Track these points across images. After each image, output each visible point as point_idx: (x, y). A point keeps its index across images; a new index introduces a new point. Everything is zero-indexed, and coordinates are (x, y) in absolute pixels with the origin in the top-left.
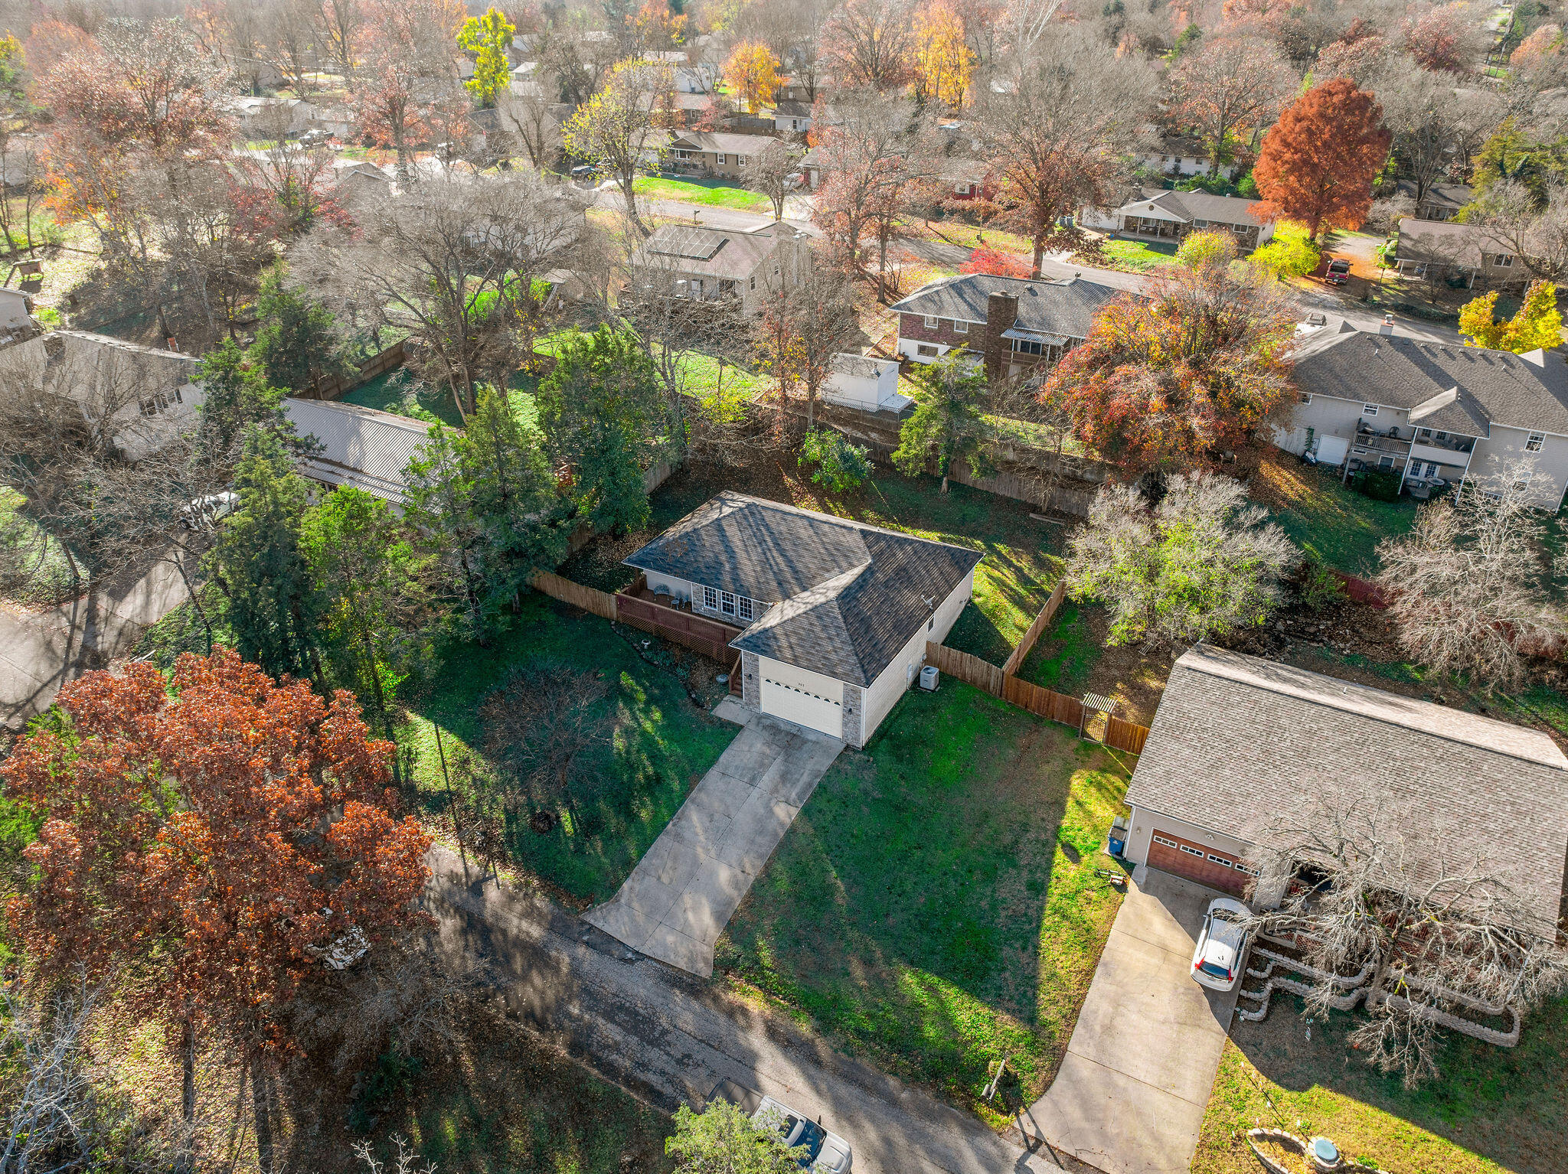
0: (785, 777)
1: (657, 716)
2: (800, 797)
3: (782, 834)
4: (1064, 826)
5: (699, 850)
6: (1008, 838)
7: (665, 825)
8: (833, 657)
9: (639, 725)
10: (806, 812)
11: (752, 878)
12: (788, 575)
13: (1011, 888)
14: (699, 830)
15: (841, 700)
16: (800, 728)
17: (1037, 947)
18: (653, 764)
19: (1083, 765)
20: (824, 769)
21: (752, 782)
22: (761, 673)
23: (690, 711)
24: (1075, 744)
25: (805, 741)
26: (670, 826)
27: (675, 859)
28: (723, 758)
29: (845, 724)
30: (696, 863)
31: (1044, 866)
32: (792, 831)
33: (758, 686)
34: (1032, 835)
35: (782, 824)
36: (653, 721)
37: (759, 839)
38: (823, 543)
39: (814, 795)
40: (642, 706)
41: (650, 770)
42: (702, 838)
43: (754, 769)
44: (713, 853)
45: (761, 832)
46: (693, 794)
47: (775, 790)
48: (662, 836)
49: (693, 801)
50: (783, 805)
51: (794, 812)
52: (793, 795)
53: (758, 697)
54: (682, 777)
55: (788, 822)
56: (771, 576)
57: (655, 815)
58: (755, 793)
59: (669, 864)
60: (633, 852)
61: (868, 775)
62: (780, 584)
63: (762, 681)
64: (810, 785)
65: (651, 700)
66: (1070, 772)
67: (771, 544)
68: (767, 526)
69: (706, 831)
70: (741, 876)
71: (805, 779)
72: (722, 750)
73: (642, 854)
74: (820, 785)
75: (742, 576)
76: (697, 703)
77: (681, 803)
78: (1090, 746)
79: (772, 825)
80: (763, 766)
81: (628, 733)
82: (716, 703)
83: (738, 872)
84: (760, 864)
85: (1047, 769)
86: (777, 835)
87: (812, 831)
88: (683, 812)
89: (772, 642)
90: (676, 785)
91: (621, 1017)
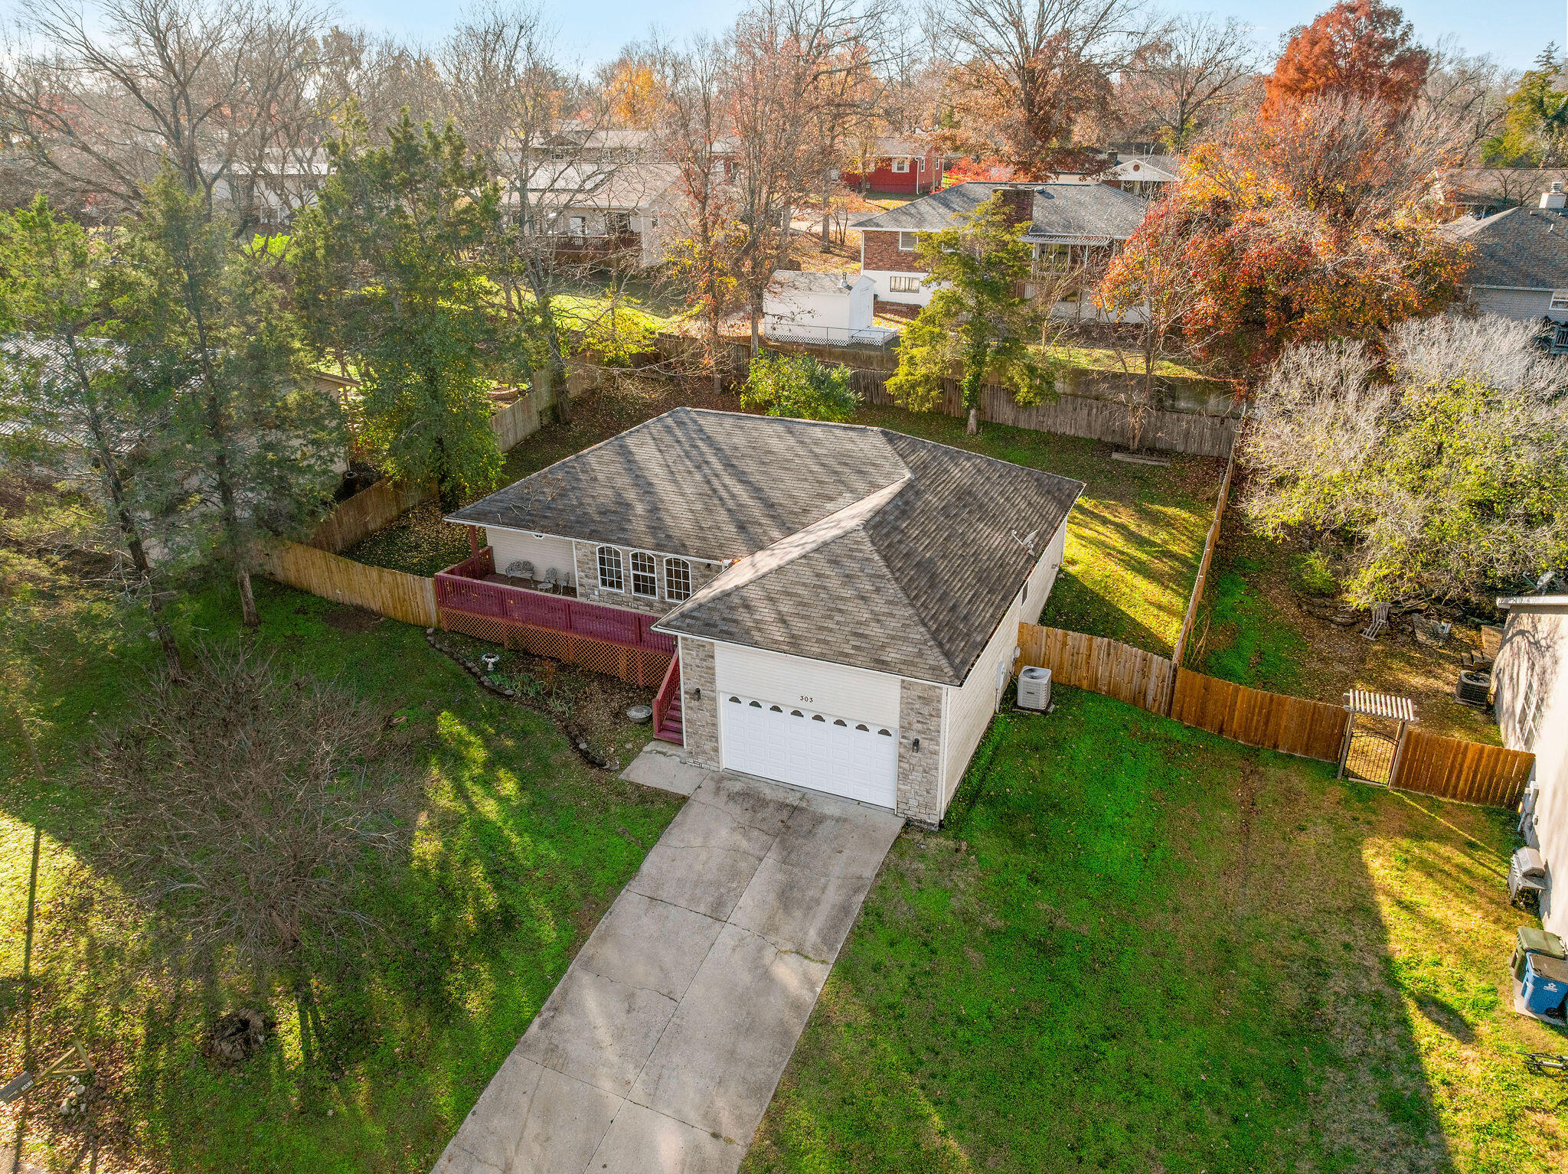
0: (787, 897)
1: (509, 787)
2: (827, 939)
3: (798, 1031)
4: (1400, 958)
5: (606, 1085)
6: (1292, 996)
7: (523, 1026)
8: (875, 630)
9: (472, 808)
10: (846, 971)
11: (739, 1150)
12: (756, 510)
14: (603, 1035)
15: (893, 723)
16: (804, 793)
18: (498, 887)
19: (1373, 828)
20: (869, 873)
21: (717, 913)
22: (720, 683)
23: (577, 775)
24: (1337, 790)
25: (819, 820)
26: (534, 1028)
27: (547, 1114)
28: (650, 865)
29: (903, 776)
30: (598, 1119)
31: (1402, 1056)
32: (820, 1020)
33: (714, 714)
34: (1339, 984)
35: (796, 1006)
36: (502, 800)
37: (746, 1048)
38: (816, 456)
39: (858, 934)
40: (478, 771)
41: (491, 901)
42: (611, 1054)
43: (719, 885)
44: (638, 1090)
45: (748, 1028)
46: (587, 949)
47: (768, 929)
48: (515, 1056)
49: (587, 966)
50: (793, 960)
51: (820, 973)
52: (813, 935)
53: (714, 737)
54: (562, 911)
55: (809, 999)
56: (722, 516)
57: (499, 1002)
58: (726, 936)
59: (533, 1127)
60: (444, 1101)
61: (964, 880)
62: (742, 527)
63: (723, 701)
64: (845, 909)
65: (498, 759)
66: (1354, 844)
67: (717, 466)
68: (709, 440)
69: (619, 1035)
70: (711, 1148)
71: (832, 897)
72: (646, 848)
73: (465, 1105)
74: (866, 910)
75: (669, 521)
76: (591, 761)
77: (559, 972)
78: (1366, 793)
79: (773, 1009)
80: (735, 875)
81: (447, 824)
82: (628, 758)
83: (704, 1137)
84: (755, 1112)
85: (1308, 842)
86: (786, 1033)
87: (865, 1018)
88: (565, 992)
89: (742, 615)
90: (548, 932)
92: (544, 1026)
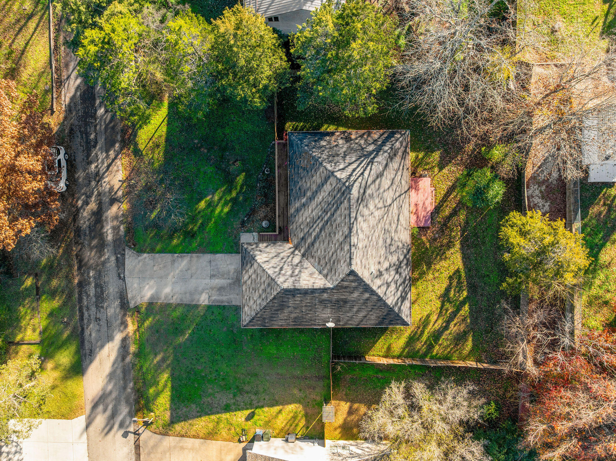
0: (221, 289)
2: (214, 301)
3: (194, 303)
4: (264, 409)
5: (172, 274)
6: (247, 388)
7: (176, 253)
10: (209, 307)
11: (171, 301)
12: (309, 241)
13: (225, 398)
14: (180, 268)
18: (199, 227)
20: (234, 303)
21: (212, 276)
23: (237, 224)
26: (176, 255)
27: (165, 267)
28: (219, 256)
30: (167, 276)
32: (197, 306)
34: (253, 397)
35: (198, 301)
36: (222, 210)
37: (188, 295)
38: (336, 251)
39: (219, 306)
40: (228, 199)
41: (196, 228)
42: (177, 271)
43: (219, 272)
44: (173, 280)
45: (191, 294)
46: (194, 255)
47: (212, 289)
48: (170, 255)
49: (191, 257)
50: (207, 296)
51: (206, 303)
52: (213, 298)
54: (199, 245)
55: (201, 302)
56: (306, 230)
57: (177, 246)
58: (208, 281)
59: (161, 266)
60: (158, 248)
62: (303, 238)
64: (222, 302)
65: (234, 201)
66: (299, 403)
67: (326, 218)
68: (338, 208)
69: (181, 271)
70: (170, 296)
71: (224, 298)
72: (222, 252)
73: (160, 252)
74: (224, 306)
75: (301, 213)
76: (243, 223)
77: (188, 253)
79: (196, 297)
80: (222, 276)
81: (209, 204)
82: (248, 231)
83: (171, 295)
84: (178, 301)
86: (193, 301)
87: (202, 314)
88: (184, 256)
90: (194, 245)
92: (177, 256)
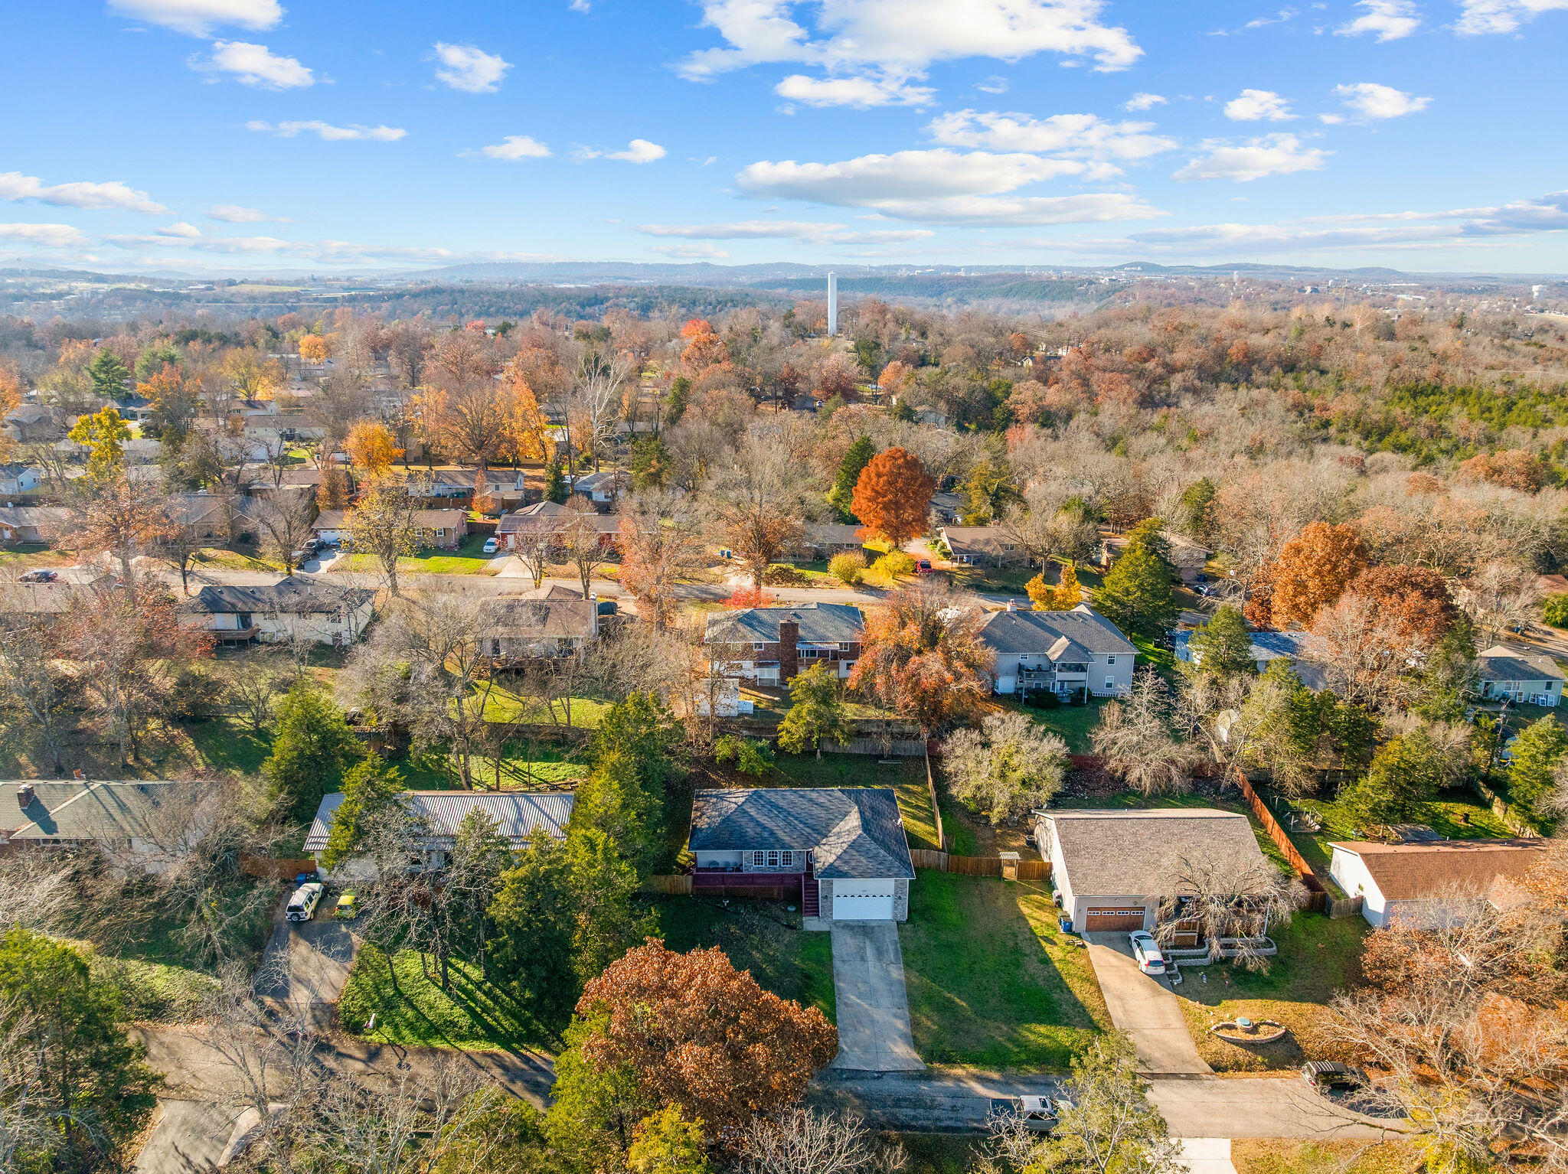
2: (897, 959)
3: (904, 981)
4: (1033, 928)
5: (864, 1009)
6: (1011, 943)
10: (907, 965)
12: (809, 830)
13: (1033, 966)
15: (892, 892)
16: (863, 921)
17: (1068, 988)
19: (1016, 894)
20: (896, 938)
21: (863, 959)
22: (834, 892)
24: (1003, 885)
25: (873, 928)
28: (835, 952)
29: (895, 908)
31: (1040, 951)
32: (907, 979)
33: (832, 903)
34: (1021, 938)
35: (900, 976)
37: (894, 988)
38: (819, 803)
39: (904, 955)
42: (860, 1000)
43: (857, 952)
44: (874, 1005)
45: (891, 984)
46: (835, 978)
47: (879, 959)
48: (838, 1007)
49: (839, 982)
50: (892, 966)
51: (901, 967)
52: (892, 958)
53: (831, 910)
55: (902, 974)
56: (798, 832)
58: (870, 964)
59: (855, 1020)
61: (921, 934)
62: (807, 836)
63: (835, 898)
64: (897, 949)
66: (1014, 899)
67: (785, 813)
68: (776, 803)
71: (891, 948)
72: (830, 948)
74: (902, 948)
75: (781, 838)
76: (791, 927)
77: (833, 986)
78: (1011, 884)
79: (894, 978)
80: (861, 949)
82: (801, 924)
83: (896, 1009)
84: (904, 1000)
85: (1000, 903)
86: (901, 985)
87: (918, 974)
88: (839, 990)
89: (838, 870)
91: (904, 1104)
